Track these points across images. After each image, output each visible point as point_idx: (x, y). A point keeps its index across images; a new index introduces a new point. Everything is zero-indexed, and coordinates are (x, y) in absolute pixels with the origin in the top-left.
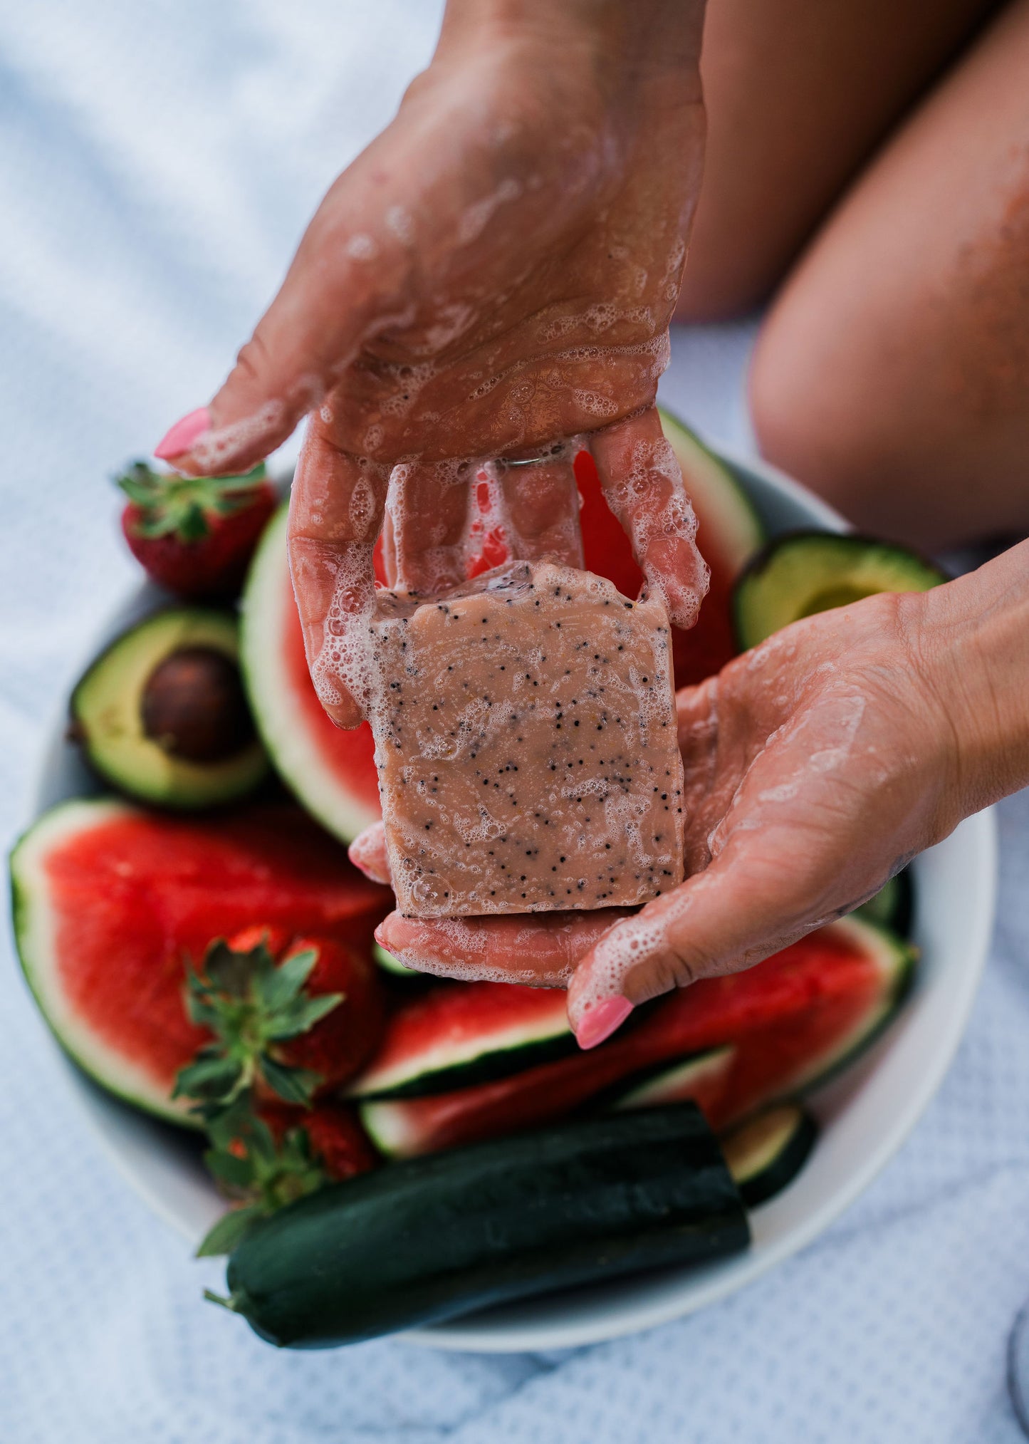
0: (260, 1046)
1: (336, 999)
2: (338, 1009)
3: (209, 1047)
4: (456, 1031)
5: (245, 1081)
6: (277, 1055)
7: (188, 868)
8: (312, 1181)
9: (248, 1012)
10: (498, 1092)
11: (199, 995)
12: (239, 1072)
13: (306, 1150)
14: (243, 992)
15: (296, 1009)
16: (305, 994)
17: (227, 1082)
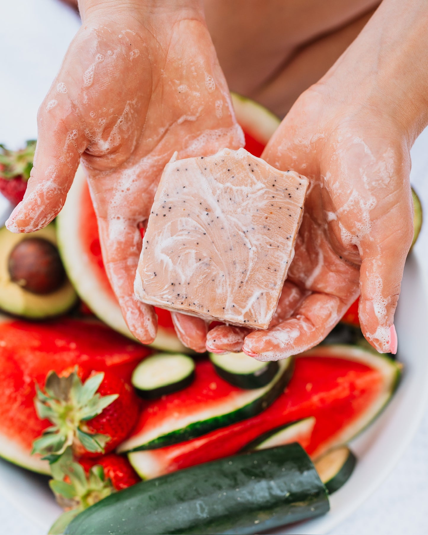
0: (77, 424)
1: (115, 397)
2: (116, 402)
3: (51, 429)
4: (176, 415)
5: (69, 443)
6: (85, 429)
7: (36, 343)
8: (107, 492)
9: (69, 410)
10: (198, 444)
11: (44, 402)
12: (66, 439)
13: (103, 477)
14: (67, 399)
15: (94, 403)
16: (98, 395)
17: (60, 445)
